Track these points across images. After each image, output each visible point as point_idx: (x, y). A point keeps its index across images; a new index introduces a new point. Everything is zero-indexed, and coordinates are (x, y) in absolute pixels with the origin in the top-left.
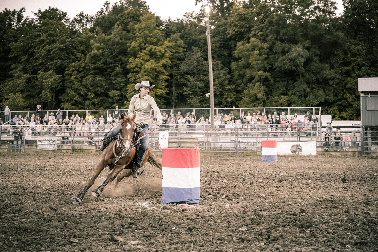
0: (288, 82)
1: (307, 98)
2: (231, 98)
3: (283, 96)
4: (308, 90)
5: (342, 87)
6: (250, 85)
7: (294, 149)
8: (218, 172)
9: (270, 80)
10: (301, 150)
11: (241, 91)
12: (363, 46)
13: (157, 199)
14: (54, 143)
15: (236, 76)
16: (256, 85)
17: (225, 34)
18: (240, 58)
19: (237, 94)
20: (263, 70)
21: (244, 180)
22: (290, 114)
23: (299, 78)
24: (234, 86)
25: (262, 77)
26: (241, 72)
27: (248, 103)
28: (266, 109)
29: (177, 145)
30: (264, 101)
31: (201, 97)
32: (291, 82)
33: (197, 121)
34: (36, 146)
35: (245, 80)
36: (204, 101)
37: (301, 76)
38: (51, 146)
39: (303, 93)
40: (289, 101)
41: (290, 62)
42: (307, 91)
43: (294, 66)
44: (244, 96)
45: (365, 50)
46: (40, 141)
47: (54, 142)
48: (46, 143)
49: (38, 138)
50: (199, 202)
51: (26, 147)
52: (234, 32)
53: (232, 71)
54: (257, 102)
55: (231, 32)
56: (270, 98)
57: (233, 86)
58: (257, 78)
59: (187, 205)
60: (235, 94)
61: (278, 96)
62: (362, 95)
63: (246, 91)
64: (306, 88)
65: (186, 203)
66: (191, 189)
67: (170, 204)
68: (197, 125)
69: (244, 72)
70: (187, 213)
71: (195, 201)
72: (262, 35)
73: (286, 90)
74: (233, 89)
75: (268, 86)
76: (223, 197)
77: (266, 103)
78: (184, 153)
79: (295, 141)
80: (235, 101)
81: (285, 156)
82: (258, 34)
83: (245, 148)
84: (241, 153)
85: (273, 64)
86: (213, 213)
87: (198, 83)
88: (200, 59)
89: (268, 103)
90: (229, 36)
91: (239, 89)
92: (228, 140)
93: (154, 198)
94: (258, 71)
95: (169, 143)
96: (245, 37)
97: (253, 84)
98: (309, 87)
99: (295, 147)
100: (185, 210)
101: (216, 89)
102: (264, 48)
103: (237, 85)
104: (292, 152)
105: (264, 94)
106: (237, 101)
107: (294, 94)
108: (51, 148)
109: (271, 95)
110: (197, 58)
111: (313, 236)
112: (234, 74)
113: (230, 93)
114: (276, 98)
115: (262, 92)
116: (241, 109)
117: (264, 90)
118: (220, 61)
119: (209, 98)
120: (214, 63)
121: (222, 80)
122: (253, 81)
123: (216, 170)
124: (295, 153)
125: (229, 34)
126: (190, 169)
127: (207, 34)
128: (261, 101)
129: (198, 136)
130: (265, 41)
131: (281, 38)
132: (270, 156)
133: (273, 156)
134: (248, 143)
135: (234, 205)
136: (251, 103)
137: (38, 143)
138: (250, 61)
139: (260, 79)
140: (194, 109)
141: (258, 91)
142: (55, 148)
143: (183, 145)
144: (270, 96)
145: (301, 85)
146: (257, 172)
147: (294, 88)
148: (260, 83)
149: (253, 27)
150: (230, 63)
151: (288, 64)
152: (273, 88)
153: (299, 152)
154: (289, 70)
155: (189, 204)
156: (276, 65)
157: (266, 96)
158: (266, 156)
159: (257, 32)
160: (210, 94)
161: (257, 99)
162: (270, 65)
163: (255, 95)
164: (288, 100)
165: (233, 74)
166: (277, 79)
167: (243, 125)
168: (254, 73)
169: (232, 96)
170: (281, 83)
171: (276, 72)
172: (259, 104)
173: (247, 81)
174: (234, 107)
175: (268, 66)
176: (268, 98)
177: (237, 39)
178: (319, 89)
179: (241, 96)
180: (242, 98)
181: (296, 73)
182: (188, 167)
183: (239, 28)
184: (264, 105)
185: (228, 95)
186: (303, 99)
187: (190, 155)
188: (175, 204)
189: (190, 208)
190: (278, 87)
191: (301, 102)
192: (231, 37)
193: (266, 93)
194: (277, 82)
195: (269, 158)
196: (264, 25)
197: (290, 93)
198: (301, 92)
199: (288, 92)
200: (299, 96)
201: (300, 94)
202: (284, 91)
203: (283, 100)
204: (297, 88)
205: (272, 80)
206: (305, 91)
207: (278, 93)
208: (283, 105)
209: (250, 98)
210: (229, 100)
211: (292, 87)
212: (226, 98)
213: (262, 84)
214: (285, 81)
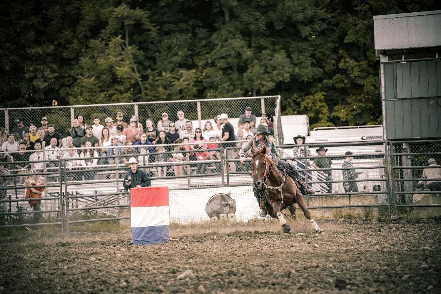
0: (194, 35)
1: (245, 74)
3: (183, 71)
4: (248, 53)
6: (94, 43)
9: (150, 30)
10: (233, 208)
11: (72, 59)
15: (56, 19)
16: (111, 44)
19: (61, 67)
20: (128, 3)
22: (203, 118)
23: (224, 23)
24: (52, 47)
25: (127, 23)
27: (91, 91)
28: (140, 106)
30: (137, 84)
32: (202, 33)
35: (82, 29)
37: (227, 18)
39: (235, 61)
40: (201, 82)
42: (244, 57)
44: (81, 75)
54: (116, 90)
56: (151, 77)
57: (48, 47)
58: (112, 25)
60: (55, 67)
61: (172, 71)
62: (384, 59)
63: (84, 61)
64: (242, 47)
69: (78, 9)
73: (191, 56)
74: (49, 54)
75: (144, 45)
77: (140, 92)
79: (218, 186)
80: (57, 87)
81: (193, 226)
83: (87, 210)
84: (77, 224)
89: (146, 89)
91: (65, 54)
94: (117, 4)
97: (103, 40)
98: (249, 46)
103: (60, 45)
105: (135, 67)
106: (63, 85)
107: (213, 64)
109: (153, 70)
112: (51, 12)
114: (167, 75)
115: (128, 62)
116: (72, 108)
117: (135, 56)
122: (104, 33)
124: (219, 217)
128: (127, 85)
136: (102, 91)
139: (123, 27)
141: (119, 58)
144: (149, 71)
145: (230, 41)
147: (212, 49)
148: (123, 38)
152: (159, 51)
153: (229, 215)
157: (139, 72)
161: (115, 80)
163: (111, 69)
164: (197, 81)
165: (46, 15)
166: (166, 27)
169: (47, 73)
170: (177, 35)
171: (163, 7)
172: (121, 93)
173: (88, 33)
174: (55, 102)
176: (145, 78)
179: (72, 73)
180: (75, 79)
181: (216, 10)
184: (134, 94)
185: (35, 71)
186: (235, 75)
190: (169, 48)
191: (231, 84)
193: (140, 63)
194: (167, 33)
195: (151, 234)
197: (201, 63)
198: (229, 60)
199: (196, 60)
200: (225, 70)
201: (228, 63)
202: (187, 56)
203: (184, 81)
204: (218, 48)
205: (153, 28)
206: (239, 54)
207: (171, 62)
208: (184, 94)
209: (98, 77)
210: (41, 85)
211: (205, 46)
212: (32, 79)
213: (127, 41)
214: (187, 30)
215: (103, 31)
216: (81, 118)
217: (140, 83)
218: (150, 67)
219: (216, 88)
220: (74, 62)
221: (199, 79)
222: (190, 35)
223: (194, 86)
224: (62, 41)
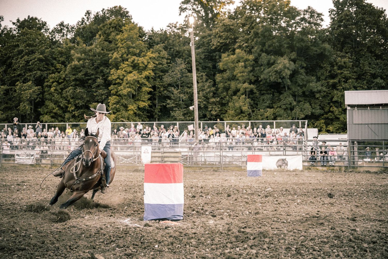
0: (273, 95)
1: (293, 112)
2: (216, 111)
3: (269, 109)
4: (295, 103)
5: (329, 100)
6: (234, 97)
7: (280, 163)
8: (202, 188)
9: (256, 93)
10: (287, 164)
11: (226, 104)
12: (349, 58)
13: (139, 215)
14: (33, 157)
15: (221, 89)
16: (241, 98)
17: (210, 45)
18: (224, 71)
19: (221, 106)
20: (248, 83)
21: (229, 196)
22: (276, 128)
23: (285, 91)
24: (219, 99)
25: (247, 90)
26: (226, 84)
27: (232, 116)
28: (251, 122)
29: (160, 159)
30: (249, 114)
31: (185, 109)
32: (276, 94)
33: (180, 134)
34: (14, 160)
35: (230, 92)
36: (188, 114)
37: (287, 89)
38: (29, 160)
39: (289, 106)
40: (275, 114)
41: (275, 74)
42: (293, 105)
43: (280, 78)
44: (229, 109)
45: (351, 62)
46: (18, 155)
47: (32, 155)
48: (24, 157)
49: (16, 152)
50: (182, 218)
51: (4, 162)
52: (219, 44)
53: (217, 83)
55: (215, 44)
56: (255, 111)
57: (217, 99)
58: (242, 90)
59: (170, 222)
60: (219, 106)
61: (264, 109)
62: (349, 108)
63: (230, 104)
64: (292, 101)
65: (169, 220)
66: (174, 205)
67: (153, 221)
68: (181, 139)
69: (229, 84)
70: (170, 231)
71: (179, 218)
72: (247, 47)
73: (272, 103)
74: (217, 102)
75: (254, 99)
76: (207, 213)
77: (251, 117)
78: (167, 168)
79: (281, 155)
80: (220, 114)
81: (271, 171)
82: (244, 46)
83: (230, 162)
84: (226, 167)
85: (258, 76)
86: (197, 230)
87: (182, 95)
88: (184, 71)
89: (254, 116)
90: (213, 47)
91: (223, 102)
92: (212, 154)
93: (136, 214)
94: (244, 82)
95: (152, 157)
96: (230, 49)
97: (238, 96)
98: (295, 100)
99: (281, 161)
100: (168, 227)
101: (200, 102)
102: (249, 60)
104: (278, 167)
105: (250, 107)
106: (222, 113)
107: (280, 107)
108: (30, 162)
109: (257, 108)
110: (181, 70)
111: (299, 253)
112: (219, 86)
113: (214, 106)
114: (262, 111)
115: (247, 105)
116: (225, 122)
117: (250, 103)
118: (205, 73)
119: (193, 111)
120: (198, 75)
121: (206, 93)
122: (238, 94)
123: (200, 185)
124: (281, 167)
125: (213, 45)
126: (173, 185)
127: (191, 45)
128: (246, 114)
129: (181, 150)
130: (250, 52)
131: (266, 50)
132: (255, 171)
133: (258, 171)
134: (233, 157)
135: (218, 222)
136: (236, 116)
137: (16, 157)
138: (235, 73)
139: (246, 91)
140: (178, 123)
141: (244, 104)
142: (34, 162)
143: (166, 159)
144: (255, 109)
145: (287, 98)
146: (242, 187)
147: (280, 101)
148: (246, 96)
149: (238, 38)
150: (214, 75)
151: (274, 76)
152: (259, 101)
153: (285, 167)
154: (275, 82)
155: (172, 220)
156: (262, 77)
157: (251, 109)
158: (251, 171)
159: (242, 44)
160: (194, 108)
161: (242, 112)
162: (255, 77)
163: (240, 108)
164: (274, 113)
165: (217, 87)
166: (262, 92)
167: (228, 139)
168: (239, 86)
169: (216, 109)
170: (267, 95)
171: (261, 84)
172: (244, 117)
173: (233, 94)
174: (218, 120)
175: (253, 79)
176: (253, 111)
177: (222, 51)
178: (305, 102)
179: (226, 109)
180: (227, 111)
181: (282, 86)
182: (171, 182)
183: (224, 39)
184: (249, 118)
185: (212, 108)
186: (289, 112)
187: (174, 171)
188: (157, 221)
189: (173, 224)
190: (263, 100)
191: (287, 115)
192: (216, 48)
194: (263, 94)
195: (255, 173)
196: (249, 36)
197: (276, 106)
198: (287, 105)
199: (274, 105)
200: (285, 109)
201: (286, 107)
202: (270, 104)
203: (268, 113)
204: (283, 101)
205: (257, 93)
206: (291, 104)
207: (264, 106)
208: (268, 118)
209: (235, 111)
210: (214, 113)
211: (277, 100)
212: (211, 111)
213: (247, 97)
214: (271, 94)
215: (238, 93)
216: (228, 126)
218: (255, 107)
219: (281, 117)
220: (227, 105)
222: (271, 95)
223: (273, 115)
224: (223, 97)
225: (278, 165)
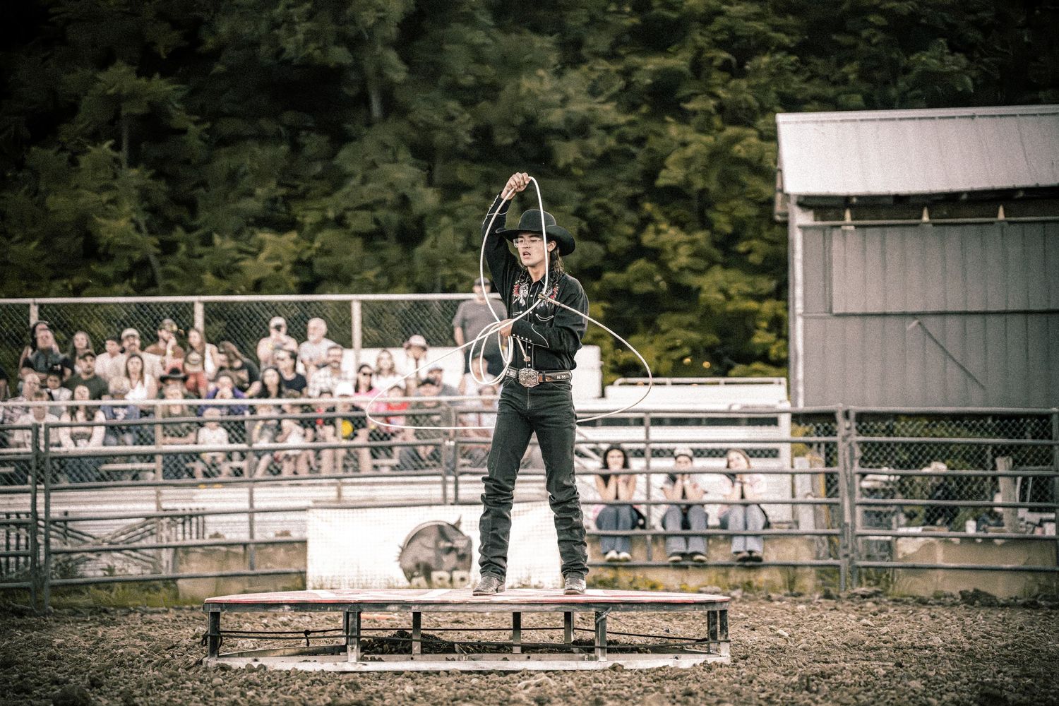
0: (296, 148)
1: (419, 250)
3: (267, 236)
4: (428, 199)
7: (425, 553)
9: (184, 131)
10: (464, 559)
16: (84, 161)
20: (133, 62)
23: (369, 124)
25: (127, 109)
27: (27, 276)
30: (141, 266)
32: (314, 143)
37: (377, 111)
39: (395, 216)
40: (308, 264)
41: (310, 16)
42: (418, 208)
43: (342, 40)
44: (4, 234)
54: (93, 275)
56: (183, 248)
58: (91, 112)
61: (237, 234)
64: (413, 185)
73: (286, 198)
75: (168, 167)
85: (197, 22)
89: (170, 275)
94: (105, 62)
97: (63, 149)
98: (430, 183)
99: (430, 542)
104: (410, 575)
105: (144, 220)
107: (340, 222)
109: (190, 229)
114: (224, 243)
115: (126, 208)
117: (144, 195)
122: (67, 131)
124: (429, 580)
128: (122, 263)
139: (116, 119)
141: (106, 197)
144: (179, 233)
145: (384, 167)
147: (339, 185)
148: (117, 147)
151: (303, 28)
152: (204, 184)
153: (456, 574)
154: (307, 64)
156: (224, 29)
157: (153, 233)
161: (93, 251)
162: (175, 25)
163: (83, 225)
164: (300, 262)
171: (220, 76)
175: (166, 38)
176: (168, 248)
181: (351, 92)
186: (393, 252)
190: (233, 178)
193: (155, 211)
194: (224, 142)
197: (311, 218)
198: (381, 213)
200: (369, 239)
201: (376, 221)
202: (274, 200)
203: (268, 259)
204: (354, 183)
205: (192, 127)
206: (404, 202)
207: (237, 212)
209: (47, 242)
211: (321, 178)
213: (123, 155)
214: (277, 139)
215: (65, 127)
217: (154, 261)
218: (181, 222)
221: (305, 257)
222: (284, 148)
223: (294, 272)
225: (409, 564)
